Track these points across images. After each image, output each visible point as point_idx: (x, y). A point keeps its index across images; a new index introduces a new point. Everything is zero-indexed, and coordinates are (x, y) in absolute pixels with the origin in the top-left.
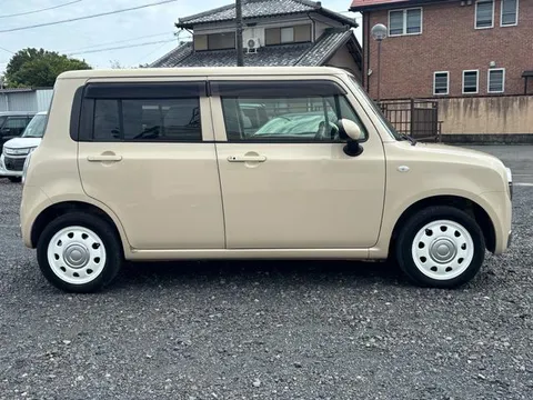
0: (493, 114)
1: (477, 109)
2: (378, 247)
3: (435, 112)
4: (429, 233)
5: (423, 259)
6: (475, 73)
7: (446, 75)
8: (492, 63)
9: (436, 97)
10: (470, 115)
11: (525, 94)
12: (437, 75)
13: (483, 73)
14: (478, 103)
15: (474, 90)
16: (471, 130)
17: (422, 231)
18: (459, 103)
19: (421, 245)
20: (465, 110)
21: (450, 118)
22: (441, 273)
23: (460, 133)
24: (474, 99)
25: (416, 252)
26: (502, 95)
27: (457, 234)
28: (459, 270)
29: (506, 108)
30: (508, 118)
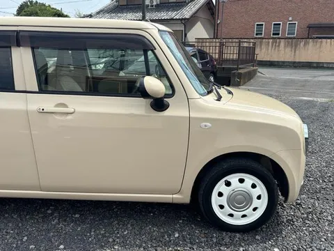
0: (288, 50)
1: (279, 46)
2: (181, 194)
3: (254, 49)
4: (228, 184)
5: (222, 207)
6: (280, 24)
7: (262, 25)
8: (290, 19)
9: (256, 38)
10: (275, 49)
11: (308, 38)
12: (257, 25)
13: (284, 24)
14: (280, 43)
15: (278, 34)
16: (275, 59)
17: (222, 182)
18: (269, 42)
19: (220, 194)
20: (272, 46)
21: (264, 51)
22: (237, 219)
23: (268, 60)
24: (278, 40)
25: (215, 201)
26: (294, 38)
27: (254, 186)
28: (253, 217)
29: (296, 46)
30: (297, 52)
